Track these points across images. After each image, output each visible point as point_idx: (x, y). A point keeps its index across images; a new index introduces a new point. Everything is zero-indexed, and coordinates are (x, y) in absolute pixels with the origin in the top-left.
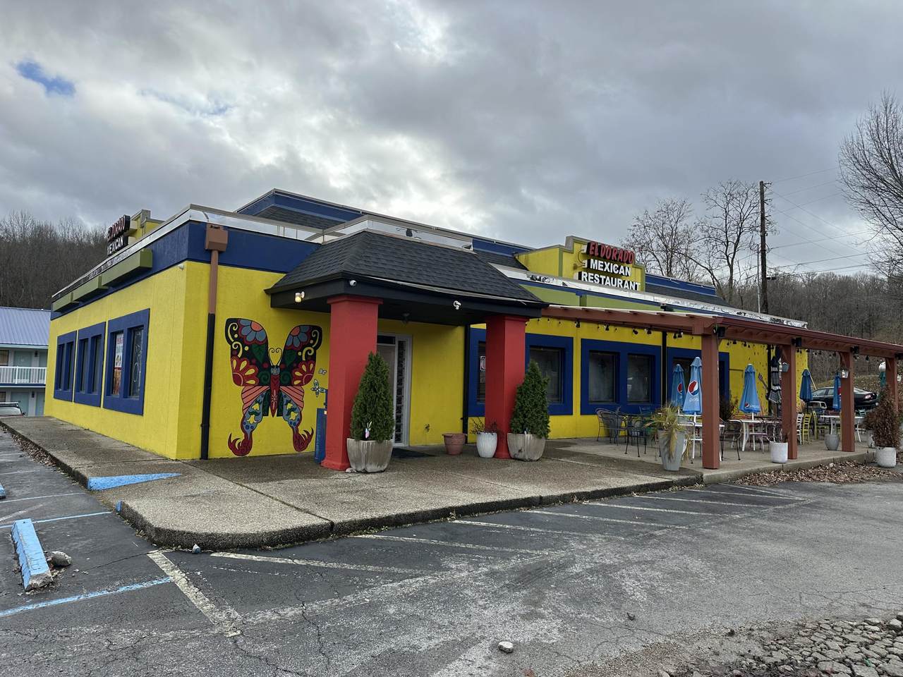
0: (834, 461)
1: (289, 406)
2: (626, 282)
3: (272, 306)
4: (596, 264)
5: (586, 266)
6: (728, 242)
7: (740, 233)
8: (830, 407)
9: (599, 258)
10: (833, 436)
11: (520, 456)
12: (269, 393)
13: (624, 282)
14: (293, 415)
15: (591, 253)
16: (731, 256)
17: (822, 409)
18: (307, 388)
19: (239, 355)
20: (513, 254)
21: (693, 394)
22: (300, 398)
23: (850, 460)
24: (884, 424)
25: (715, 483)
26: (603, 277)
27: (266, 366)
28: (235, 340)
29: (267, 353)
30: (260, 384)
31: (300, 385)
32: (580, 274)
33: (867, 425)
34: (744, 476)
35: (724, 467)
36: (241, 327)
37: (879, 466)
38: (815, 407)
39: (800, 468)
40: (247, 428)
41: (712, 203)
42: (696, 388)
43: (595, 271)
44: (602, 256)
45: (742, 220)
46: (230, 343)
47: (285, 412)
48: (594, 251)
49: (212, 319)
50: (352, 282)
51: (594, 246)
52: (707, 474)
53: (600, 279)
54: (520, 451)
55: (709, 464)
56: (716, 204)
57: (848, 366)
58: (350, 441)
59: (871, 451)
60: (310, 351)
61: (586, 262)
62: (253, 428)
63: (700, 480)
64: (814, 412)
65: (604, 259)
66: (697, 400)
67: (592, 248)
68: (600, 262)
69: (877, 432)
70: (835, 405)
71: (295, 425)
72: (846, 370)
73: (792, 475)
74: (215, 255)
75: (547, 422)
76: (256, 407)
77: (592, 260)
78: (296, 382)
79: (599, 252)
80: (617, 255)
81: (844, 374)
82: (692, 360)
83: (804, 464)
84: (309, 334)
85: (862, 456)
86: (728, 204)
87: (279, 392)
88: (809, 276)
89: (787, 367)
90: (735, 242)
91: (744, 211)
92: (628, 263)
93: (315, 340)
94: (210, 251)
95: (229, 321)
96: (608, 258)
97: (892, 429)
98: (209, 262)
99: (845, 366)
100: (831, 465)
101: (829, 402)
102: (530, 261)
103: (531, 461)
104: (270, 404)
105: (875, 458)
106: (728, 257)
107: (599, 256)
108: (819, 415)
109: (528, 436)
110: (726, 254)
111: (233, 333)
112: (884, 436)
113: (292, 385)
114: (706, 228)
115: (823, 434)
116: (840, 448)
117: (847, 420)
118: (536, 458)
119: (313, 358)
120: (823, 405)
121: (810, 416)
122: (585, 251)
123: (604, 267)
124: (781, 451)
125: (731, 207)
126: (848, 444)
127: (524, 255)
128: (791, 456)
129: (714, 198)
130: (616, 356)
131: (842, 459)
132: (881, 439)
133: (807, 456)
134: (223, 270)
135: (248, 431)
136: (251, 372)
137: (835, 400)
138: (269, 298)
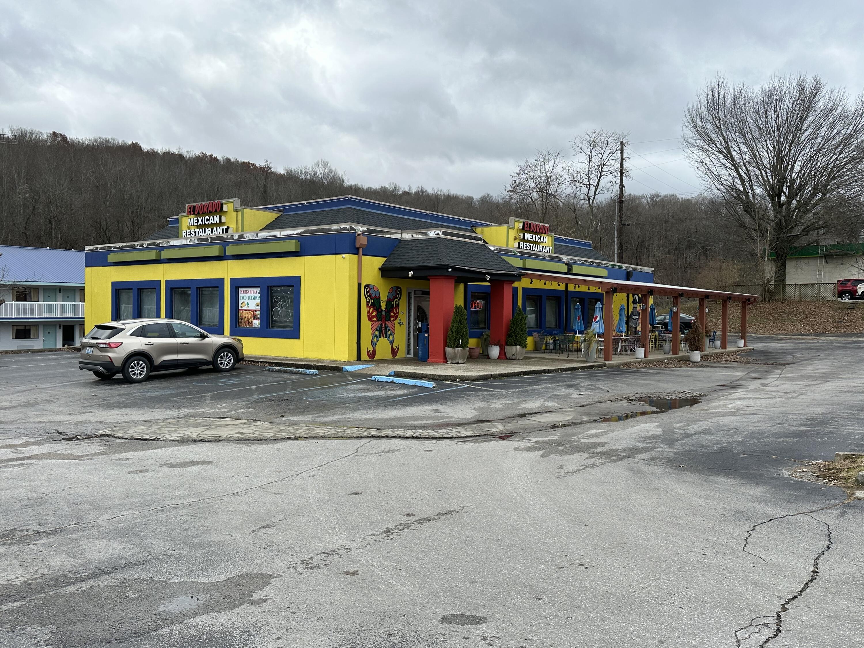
0: (667, 359)
1: (389, 332)
2: (544, 247)
3: (382, 277)
4: (528, 236)
5: (522, 238)
6: (590, 185)
7: (600, 177)
8: (666, 329)
9: (529, 232)
10: (667, 346)
11: (514, 357)
12: (381, 324)
13: (543, 247)
14: (391, 337)
15: (525, 229)
16: (592, 198)
17: (661, 331)
18: (396, 322)
19: (370, 305)
20: (471, 227)
21: (596, 322)
22: (393, 327)
23: (676, 358)
24: (694, 338)
25: (612, 367)
26: (532, 245)
27: (380, 310)
28: (368, 296)
29: (380, 303)
30: (378, 320)
31: (393, 320)
32: (519, 244)
33: (686, 340)
34: (625, 364)
35: (614, 361)
36: (370, 289)
37: (691, 362)
38: (656, 329)
39: (650, 362)
40: (374, 344)
41: (578, 150)
42: (597, 319)
43: (527, 241)
44: (531, 230)
45: (602, 165)
46: (366, 298)
47: (388, 336)
48: (527, 227)
49: (360, 285)
50: (450, 270)
51: (527, 224)
52: (607, 363)
53: (530, 246)
54: (513, 355)
55: (607, 359)
56: (582, 151)
57: (677, 304)
58: (448, 349)
59: (688, 354)
60: (397, 301)
61: (522, 235)
62: (376, 345)
63: (605, 365)
64: (657, 332)
65: (532, 232)
66: (598, 326)
67: (526, 226)
68: (531, 235)
69: (691, 342)
70: (669, 328)
71: (392, 343)
72: (676, 307)
73: (646, 364)
74: (361, 251)
75: (526, 339)
76: (377, 333)
77: (526, 234)
78: (392, 319)
79: (530, 228)
80: (540, 229)
81: (675, 310)
82: (596, 303)
83: (652, 360)
84: (396, 291)
85: (683, 356)
86: (591, 151)
87: (385, 324)
88: (653, 197)
89: (645, 307)
90: (595, 185)
91: (605, 157)
92: (545, 234)
93: (398, 294)
94: (358, 249)
95: (366, 286)
96: (535, 231)
97: (698, 341)
98: (357, 254)
99: (675, 304)
100: (666, 361)
101: (665, 325)
102: (485, 233)
103: (519, 360)
104: (382, 332)
105: (689, 358)
106: (589, 199)
107: (530, 231)
108: (659, 334)
109: (518, 347)
110: (588, 196)
111: (367, 292)
112: (694, 345)
113: (391, 321)
114: (571, 171)
115: (662, 346)
116: (671, 353)
117: (675, 337)
118: (521, 358)
119: (398, 305)
120: (662, 328)
121: (654, 334)
122: (521, 228)
123: (532, 238)
124: (640, 352)
125: (593, 153)
126: (675, 350)
127: (480, 229)
128: (645, 357)
129: (580, 145)
130: (540, 298)
131: (671, 358)
132: (693, 347)
133: (653, 357)
134: (364, 257)
135: (374, 346)
136: (374, 314)
137: (669, 324)
138: (380, 272)
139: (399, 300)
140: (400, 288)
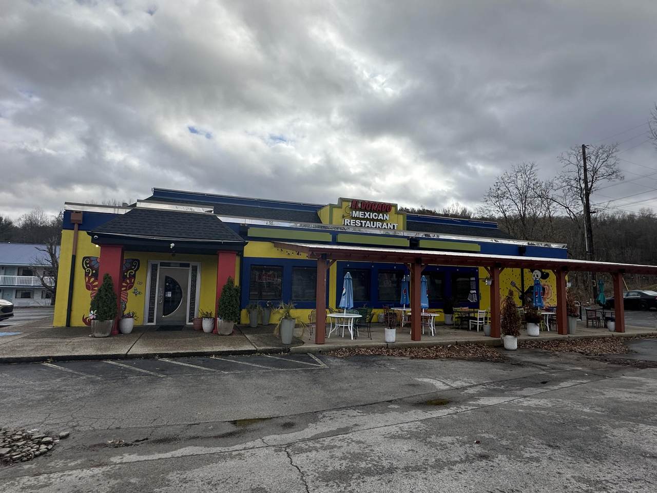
0: (456, 343)
2: (385, 224)
4: (357, 214)
5: (350, 215)
15: (354, 207)
18: (130, 292)
19: (90, 275)
20: (316, 211)
22: (126, 297)
23: (479, 343)
26: (363, 222)
28: (88, 267)
31: (126, 290)
32: (345, 221)
36: (91, 261)
39: (409, 347)
43: (357, 218)
44: (363, 208)
46: (85, 269)
49: (74, 258)
50: (95, 237)
60: (132, 273)
61: (350, 212)
63: (287, 350)
65: (365, 210)
68: (361, 212)
74: (76, 226)
77: (355, 212)
78: (124, 289)
80: (377, 207)
83: (416, 344)
84: (132, 263)
92: (386, 211)
93: (135, 266)
94: (74, 224)
95: (84, 258)
96: (368, 209)
98: (74, 229)
103: (223, 335)
109: (220, 320)
111: (86, 264)
113: (121, 290)
118: (227, 333)
119: (134, 276)
122: (350, 206)
123: (364, 216)
124: (388, 335)
127: (320, 211)
134: (81, 233)
136: (96, 283)
139: (135, 271)
140: (138, 261)
